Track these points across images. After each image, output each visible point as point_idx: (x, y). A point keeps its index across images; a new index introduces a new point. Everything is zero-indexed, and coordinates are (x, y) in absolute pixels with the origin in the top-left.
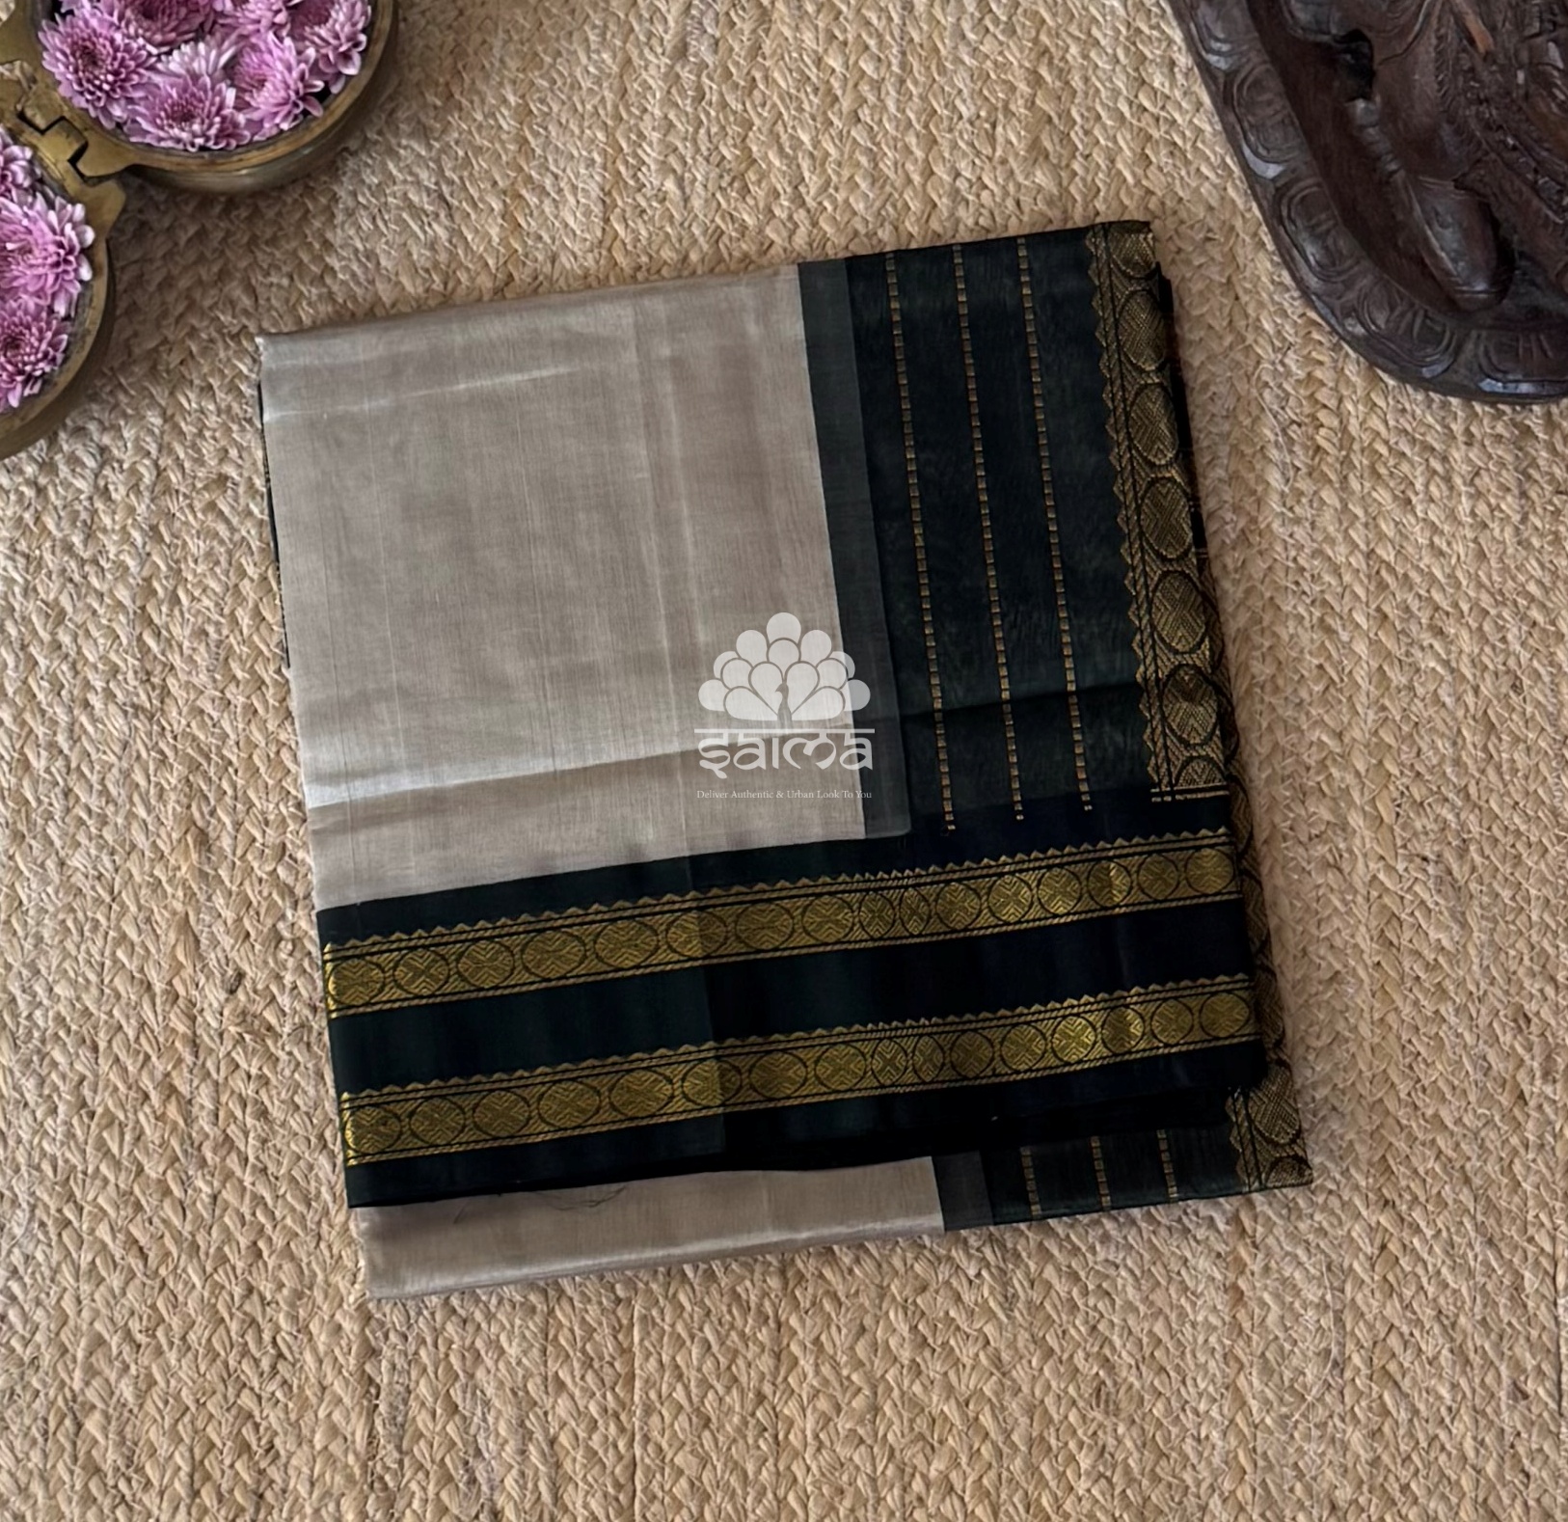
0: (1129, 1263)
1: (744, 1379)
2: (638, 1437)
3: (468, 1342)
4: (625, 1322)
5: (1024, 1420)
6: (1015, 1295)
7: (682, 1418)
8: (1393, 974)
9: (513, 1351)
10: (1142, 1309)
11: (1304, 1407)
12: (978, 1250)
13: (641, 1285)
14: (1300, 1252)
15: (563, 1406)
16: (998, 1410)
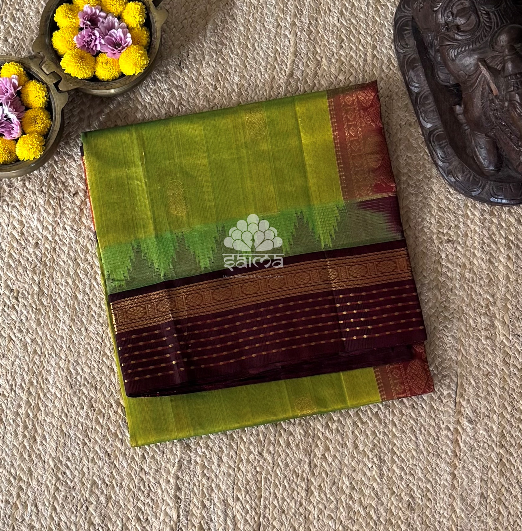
0: (420, 465)
1: (296, 498)
2: (262, 516)
3: (209, 485)
4: (259, 479)
5: (384, 514)
6: (383, 474)
7: (276, 510)
8: (507, 372)
9: (223, 488)
10: (423, 479)
11: (474, 512)
12: (372, 459)
13: (265, 467)
14: (475, 462)
15: (238, 506)
16: (376, 510)
